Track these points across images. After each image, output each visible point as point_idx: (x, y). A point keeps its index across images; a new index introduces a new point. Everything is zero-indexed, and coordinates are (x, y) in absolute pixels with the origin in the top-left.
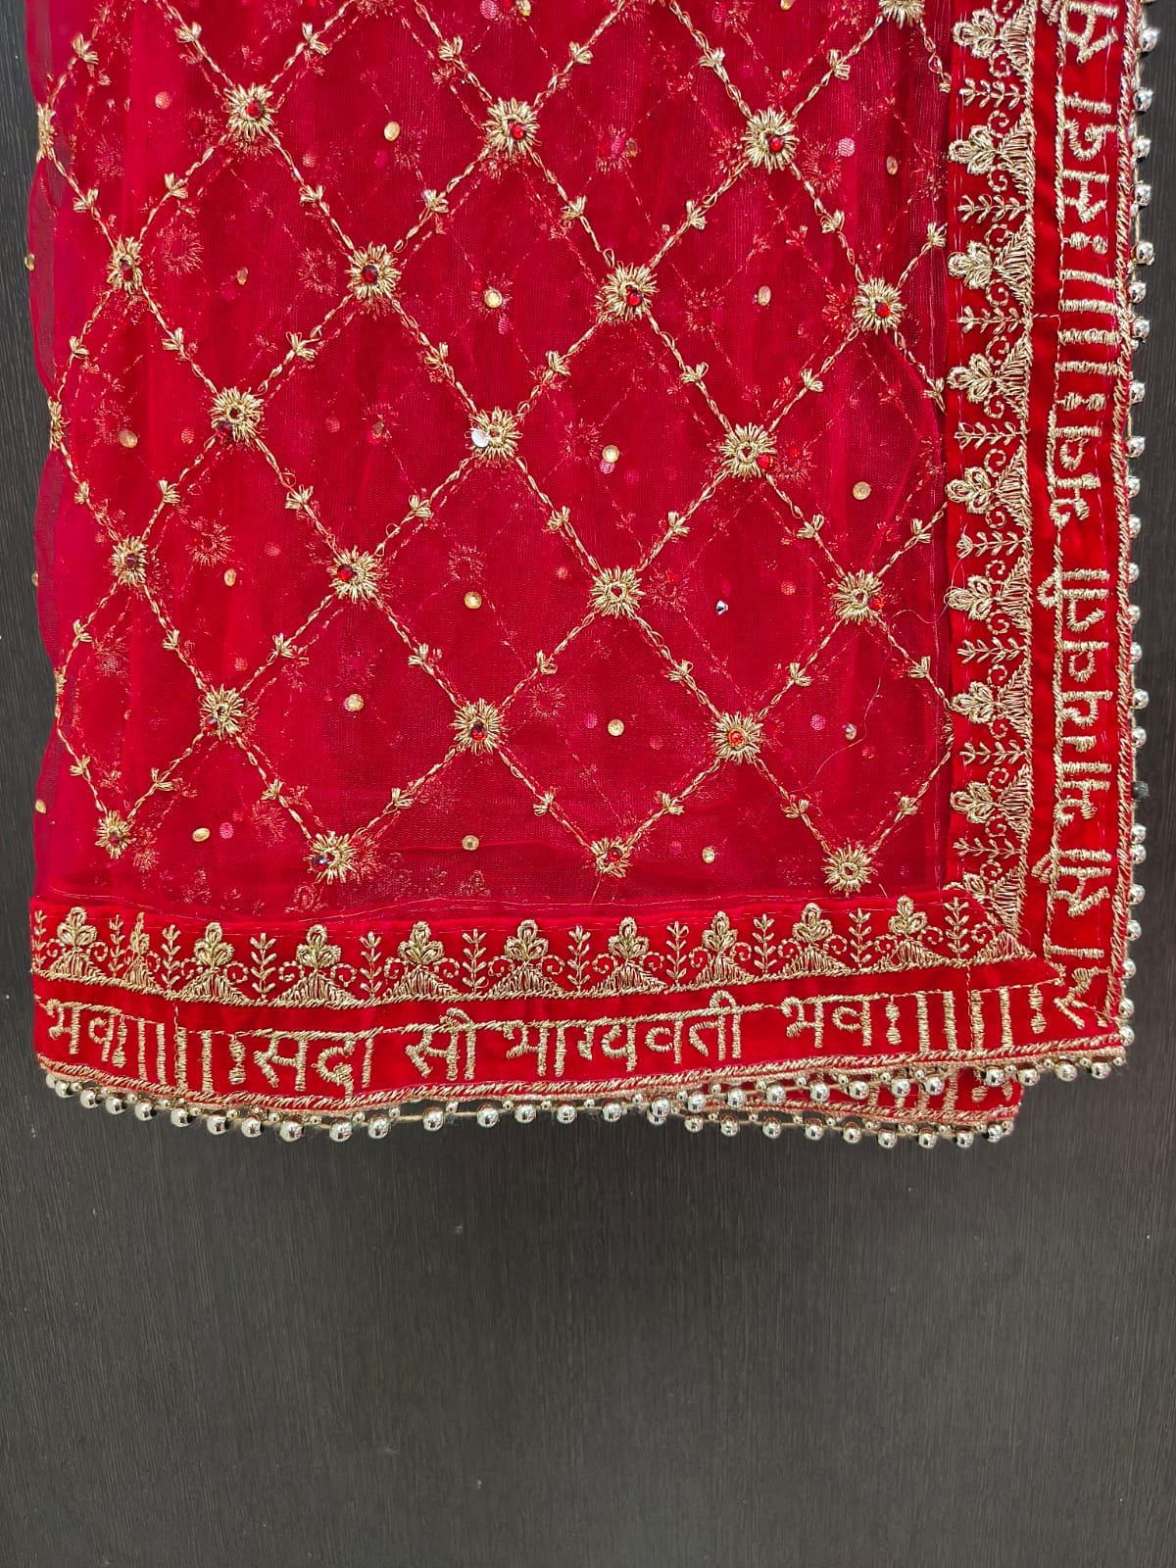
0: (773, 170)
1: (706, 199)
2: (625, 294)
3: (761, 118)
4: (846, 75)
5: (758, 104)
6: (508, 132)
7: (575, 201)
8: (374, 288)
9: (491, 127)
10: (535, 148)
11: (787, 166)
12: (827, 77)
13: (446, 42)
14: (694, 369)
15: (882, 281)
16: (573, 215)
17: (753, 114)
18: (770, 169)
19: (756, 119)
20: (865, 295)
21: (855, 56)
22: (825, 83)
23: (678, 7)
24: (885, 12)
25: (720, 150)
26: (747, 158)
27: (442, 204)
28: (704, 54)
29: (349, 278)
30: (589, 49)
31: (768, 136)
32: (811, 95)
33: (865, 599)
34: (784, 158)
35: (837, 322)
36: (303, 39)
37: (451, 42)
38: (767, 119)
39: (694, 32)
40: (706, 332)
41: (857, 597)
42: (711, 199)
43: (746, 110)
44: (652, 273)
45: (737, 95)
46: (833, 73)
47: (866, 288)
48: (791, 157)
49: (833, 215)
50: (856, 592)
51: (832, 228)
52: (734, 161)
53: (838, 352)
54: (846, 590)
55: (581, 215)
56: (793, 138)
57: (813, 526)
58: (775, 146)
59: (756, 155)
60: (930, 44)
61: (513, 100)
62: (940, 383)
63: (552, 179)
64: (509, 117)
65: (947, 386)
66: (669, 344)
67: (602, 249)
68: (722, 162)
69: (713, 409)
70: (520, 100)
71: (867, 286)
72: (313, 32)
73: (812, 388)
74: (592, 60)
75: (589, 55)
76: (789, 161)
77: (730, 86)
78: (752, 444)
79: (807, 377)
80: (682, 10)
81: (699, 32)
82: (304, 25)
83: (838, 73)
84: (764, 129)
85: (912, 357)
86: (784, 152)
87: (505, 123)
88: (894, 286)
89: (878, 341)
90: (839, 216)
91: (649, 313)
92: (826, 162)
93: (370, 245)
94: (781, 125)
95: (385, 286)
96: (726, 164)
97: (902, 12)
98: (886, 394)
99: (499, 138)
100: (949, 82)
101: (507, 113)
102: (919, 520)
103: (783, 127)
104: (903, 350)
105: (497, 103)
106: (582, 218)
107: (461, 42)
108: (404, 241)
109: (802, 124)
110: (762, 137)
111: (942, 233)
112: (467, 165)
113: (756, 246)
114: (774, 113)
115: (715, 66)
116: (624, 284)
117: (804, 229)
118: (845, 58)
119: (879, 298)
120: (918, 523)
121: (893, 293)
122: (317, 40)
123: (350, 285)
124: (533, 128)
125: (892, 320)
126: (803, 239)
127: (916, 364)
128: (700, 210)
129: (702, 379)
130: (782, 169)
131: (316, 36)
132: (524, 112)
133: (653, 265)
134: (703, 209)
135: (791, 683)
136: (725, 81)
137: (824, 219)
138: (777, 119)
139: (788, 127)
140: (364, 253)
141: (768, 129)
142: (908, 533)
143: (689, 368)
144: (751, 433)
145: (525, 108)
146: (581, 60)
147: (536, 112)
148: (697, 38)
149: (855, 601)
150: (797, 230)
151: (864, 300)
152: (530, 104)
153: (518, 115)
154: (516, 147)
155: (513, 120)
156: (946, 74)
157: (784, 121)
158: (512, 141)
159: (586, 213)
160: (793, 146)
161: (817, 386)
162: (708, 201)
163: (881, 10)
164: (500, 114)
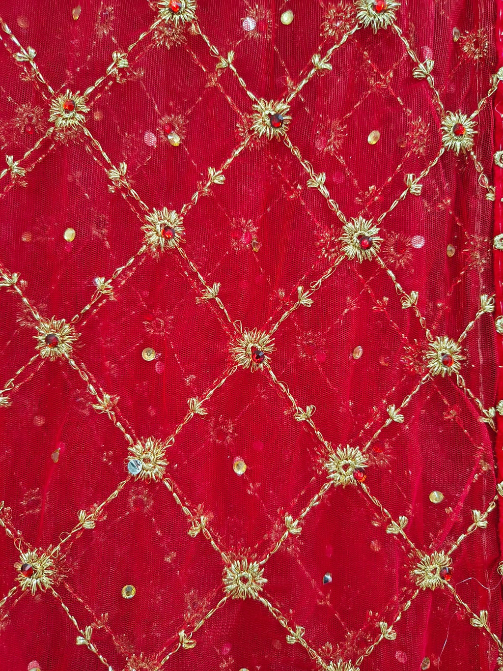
0: (364, 260)
1: (313, 285)
2: (250, 353)
3: (353, 224)
4: (419, 192)
5: (351, 214)
6: (160, 233)
7: (211, 286)
8: (56, 349)
9: (147, 230)
10: (181, 245)
11: (374, 258)
12: (404, 193)
13: (114, 167)
14: (305, 410)
15: (446, 339)
16: (210, 296)
17: (348, 220)
18: (361, 260)
19: (350, 225)
20: (434, 351)
21: (424, 177)
22: (403, 198)
23: (290, 143)
24: (446, 145)
25: (322, 241)
26: (344, 253)
27: (107, 289)
28: (311, 178)
29: (36, 342)
30: (222, 174)
31: (360, 237)
32: (392, 207)
33: (438, 572)
34: (371, 252)
35: (413, 366)
36: (7, 166)
37: (118, 167)
38: (359, 224)
39: (303, 161)
40: (312, 360)
41: (432, 572)
42: (316, 284)
43: (343, 218)
44: (271, 338)
45: (335, 207)
46: (409, 190)
47: (434, 345)
48: (377, 252)
49: (409, 294)
50: (432, 567)
51: (409, 305)
52: (333, 250)
53: (415, 392)
54: (423, 567)
55: (216, 296)
56: (378, 238)
57: (399, 525)
58: (364, 243)
59: (351, 250)
60: (479, 167)
61: (165, 209)
62: (492, 412)
63: (194, 268)
64: (162, 222)
65: (497, 413)
66: (285, 390)
67: (233, 320)
68: (323, 249)
69: (319, 438)
70: (170, 209)
71: (436, 342)
72: (14, 160)
73: (395, 420)
74: (224, 181)
75: (222, 178)
76: (375, 255)
77: (330, 201)
78: (350, 461)
79: (392, 410)
80: (293, 146)
81: (306, 162)
82: (7, 156)
83: (412, 191)
84: (356, 232)
85: (471, 393)
86: (372, 249)
87: (158, 227)
88: (456, 341)
89: (444, 382)
90: (415, 295)
91: (269, 367)
92: (400, 247)
93: (53, 318)
94: (369, 229)
95: (64, 349)
96: (327, 251)
97: (458, 144)
98: (449, 414)
99: (154, 238)
100: (493, 192)
101: (160, 219)
102: (478, 510)
103: (371, 230)
104: (463, 388)
105: (152, 212)
106: (217, 299)
107: (125, 166)
108: (80, 315)
109: (386, 228)
110: (355, 238)
111: (491, 302)
112: (129, 258)
113: (349, 306)
114: (364, 220)
115: (319, 187)
116: (250, 345)
117: (386, 299)
118: (419, 179)
119: (444, 351)
120: (477, 513)
121: (455, 346)
122: (18, 166)
123: (37, 347)
124: (179, 230)
125: (455, 367)
126: (385, 306)
127: (473, 399)
128: (308, 292)
129: (311, 417)
130: (371, 260)
131: (16, 163)
132: (173, 218)
133: (271, 332)
134: (311, 291)
135: (382, 636)
136: (326, 197)
137: (403, 299)
138: (367, 224)
139: (375, 230)
140: (48, 323)
141: (359, 232)
142: (470, 520)
143: (300, 409)
144: (349, 453)
145: (174, 215)
146: (216, 181)
147: (182, 218)
148: (304, 166)
149: (431, 575)
150: (381, 300)
151: (434, 354)
152: (178, 212)
153: (168, 221)
154: (166, 244)
155: (165, 224)
156: (490, 187)
157: (372, 226)
158: (164, 239)
159: (220, 295)
160: (378, 244)
161: (399, 418)
162: (314, 287)
163: (443, 143)
164: (155, 221)
